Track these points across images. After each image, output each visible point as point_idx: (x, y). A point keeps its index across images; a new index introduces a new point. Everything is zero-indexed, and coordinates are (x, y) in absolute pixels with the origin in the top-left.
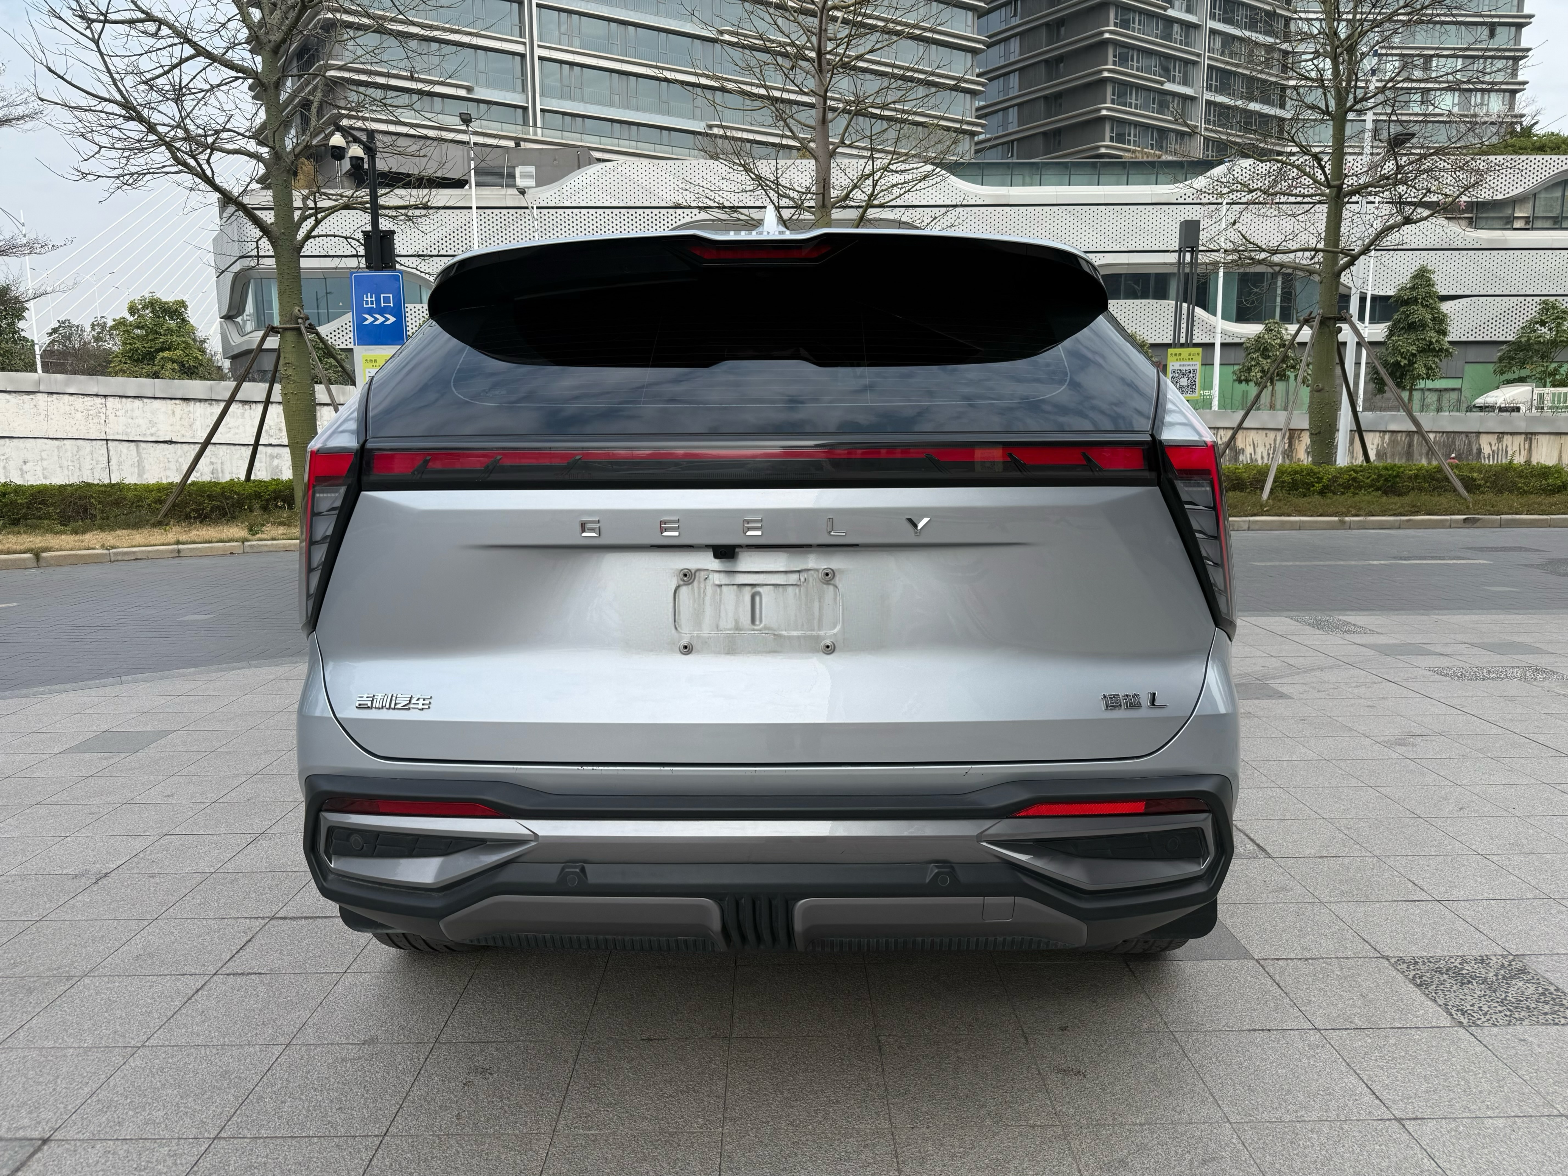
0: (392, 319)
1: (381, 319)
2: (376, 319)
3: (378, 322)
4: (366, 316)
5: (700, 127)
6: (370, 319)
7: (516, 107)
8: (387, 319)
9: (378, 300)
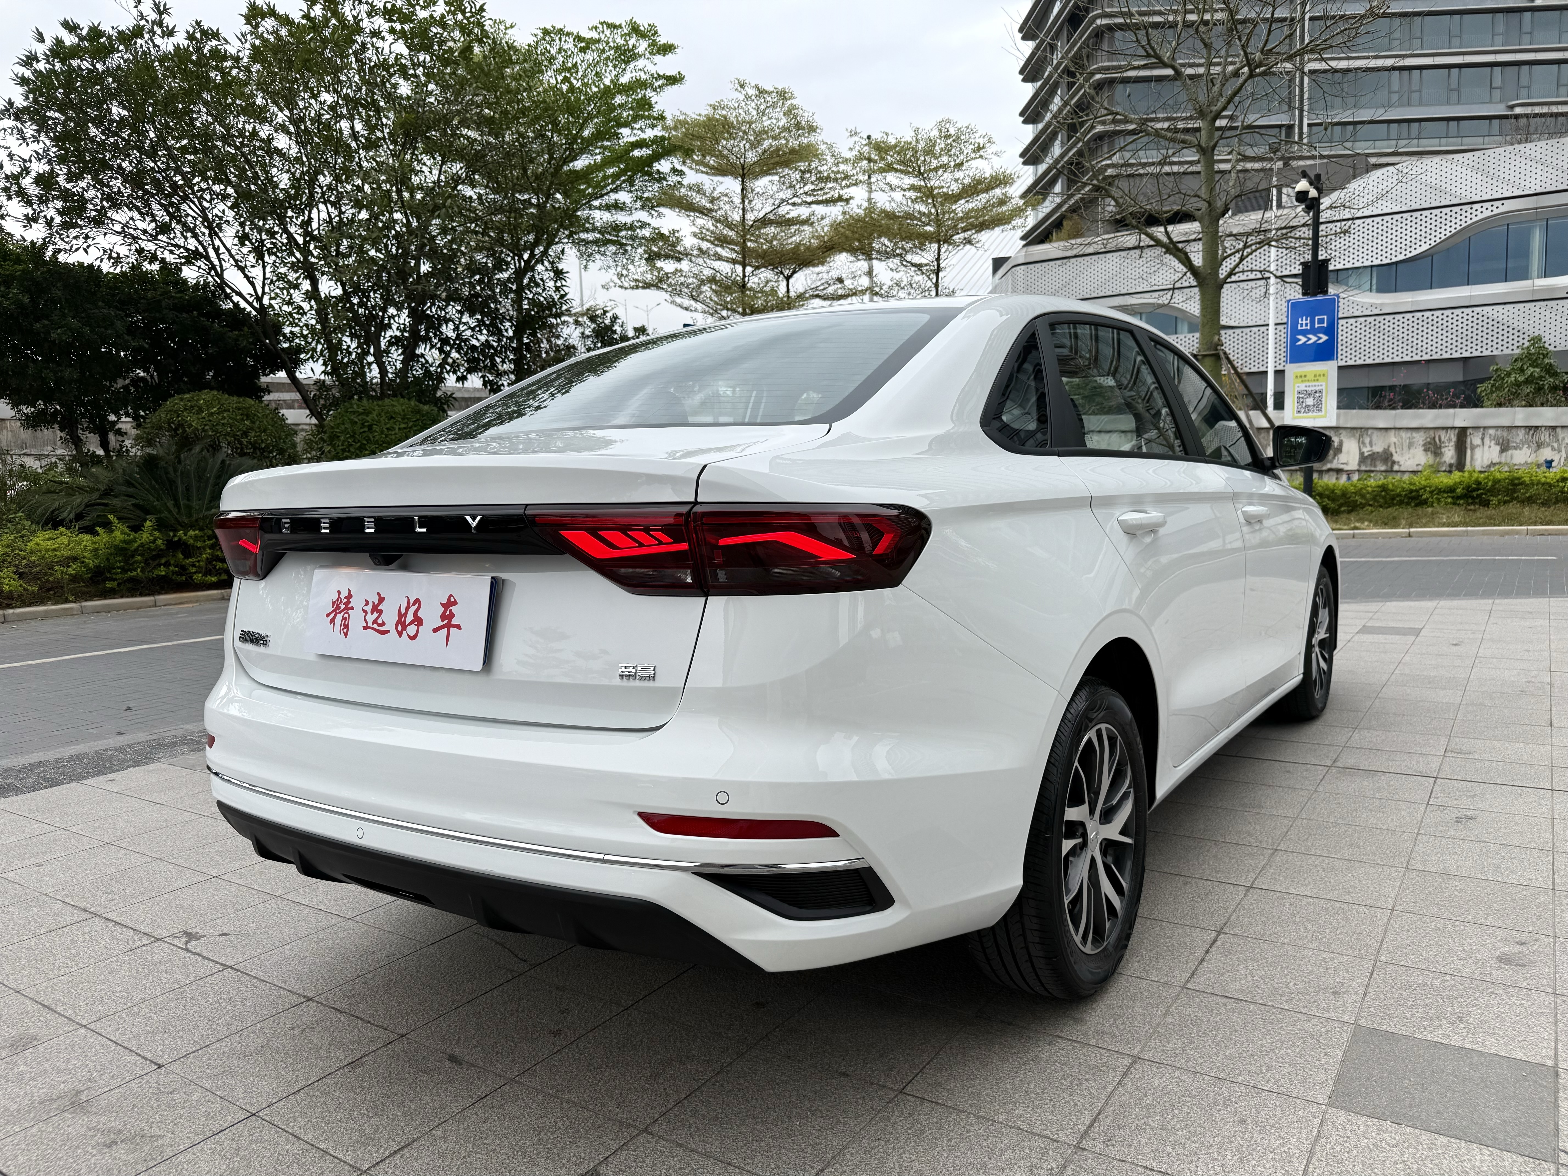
0: (1324, 338)
1: (1313, 339)
2: (1309, 339)
3: (1310, 342)
4: (1300, 337)
5: (1499, 110)
6: (1303, 339)
7: (1280, 127)
8: (1320, 338)
9: (1312, 322)
